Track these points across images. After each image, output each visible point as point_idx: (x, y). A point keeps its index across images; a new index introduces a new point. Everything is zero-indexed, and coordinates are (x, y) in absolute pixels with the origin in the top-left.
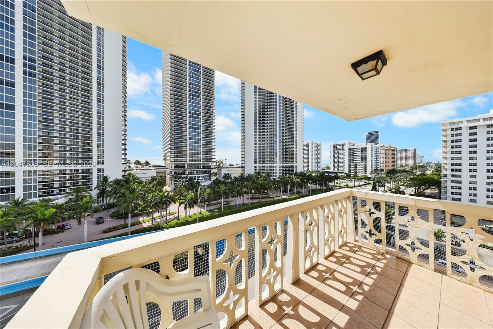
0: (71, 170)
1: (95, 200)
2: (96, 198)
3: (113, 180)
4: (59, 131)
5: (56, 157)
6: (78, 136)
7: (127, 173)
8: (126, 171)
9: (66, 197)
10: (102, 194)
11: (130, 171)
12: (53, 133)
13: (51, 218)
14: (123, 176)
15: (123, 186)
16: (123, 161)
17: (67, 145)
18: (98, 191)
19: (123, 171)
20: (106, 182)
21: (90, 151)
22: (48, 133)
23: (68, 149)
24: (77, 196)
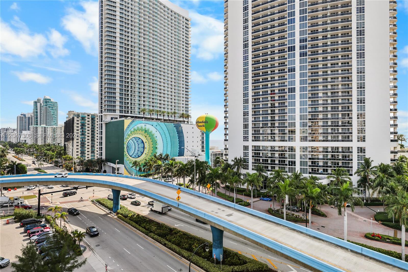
0: (332, 148)
1: (356, 188)
2: (356, 186)
3: (377, 165)
4: (323, 105)
5: (321, 134)
6: (338, 107)
7: (398, 156)
8: (396, 153)
9: (328, 178)
10: (364, 182)
11: (402, 154)
12: (318, 107)
13: (317, 198)
14: (392, 160)
15: (392, 176)
16: (392, 136)
17: (328, 119)
18: (359, 178)
19: (392, 152)
20: (368, 167)
21: (350, 124)
22: (315, 108)
23: (329, 123)
24: (337, 179)
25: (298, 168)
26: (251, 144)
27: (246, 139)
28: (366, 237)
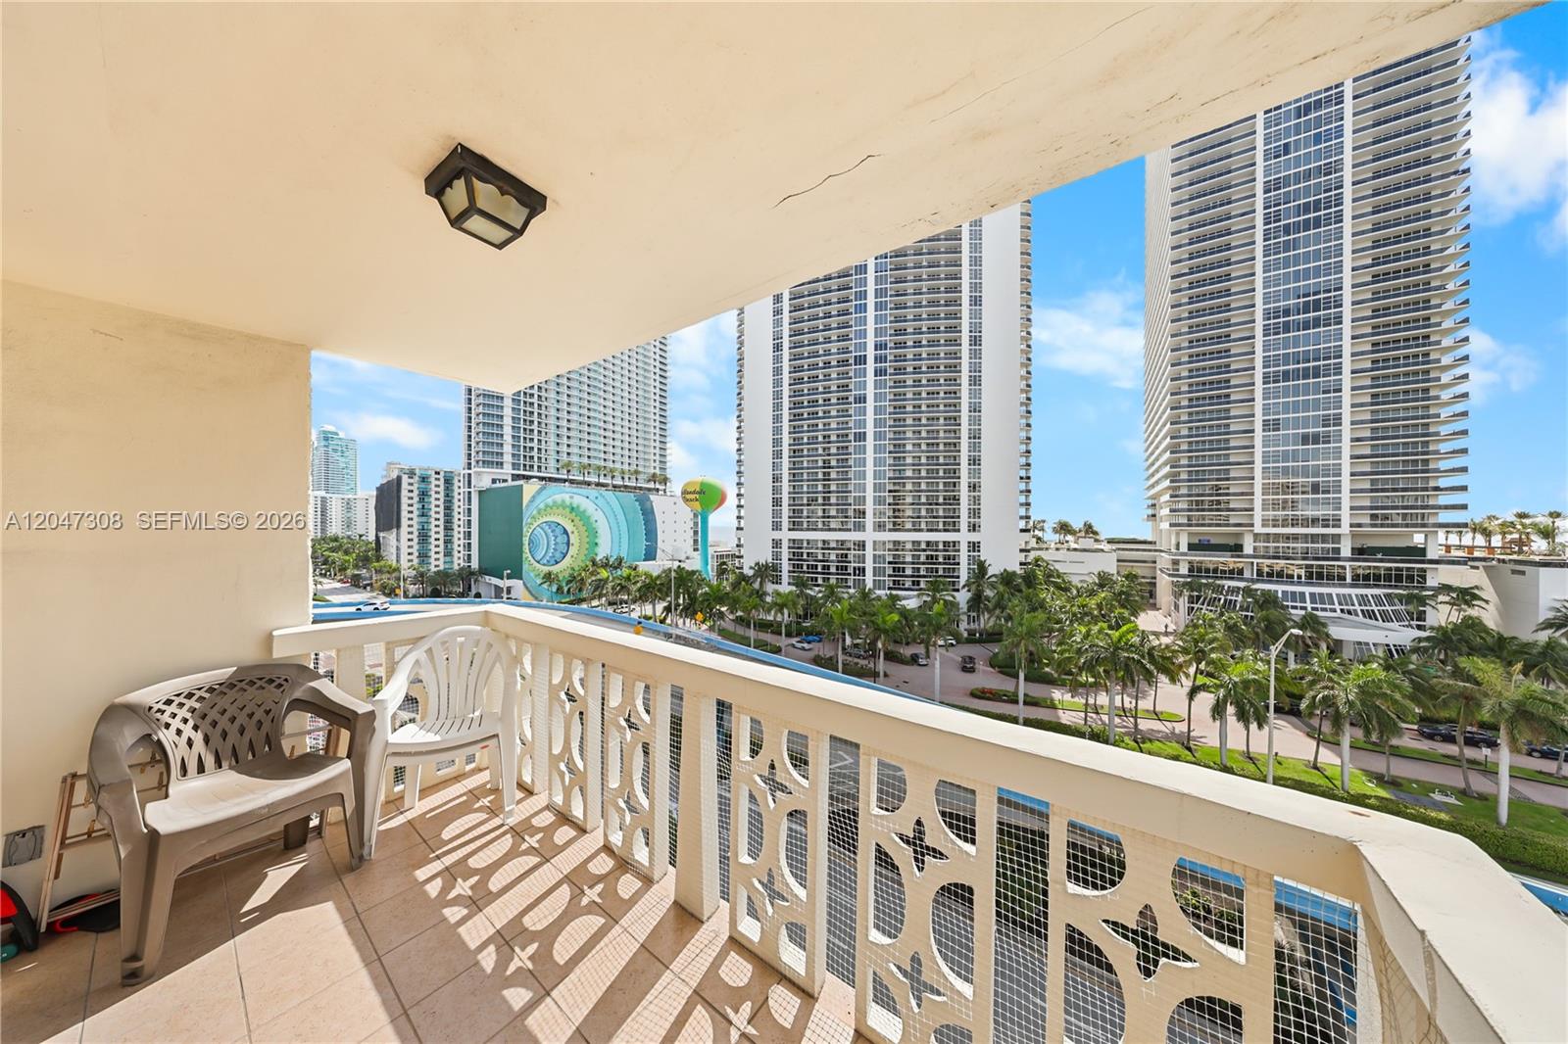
0: (928, 543)
1: (964, 613)
2: (965, 610)
3: (997, 572)
4: (913, 466)
5: (909, 517)
6: (938, 471)
7: (1032, 555)
8: (1028, 551)
9: (918, 596)
10: (976, 602)
11: (1038, 553)
12: (903, 470)
14: (1021, 564)
15: (1020, 591)
16: (1022, 524)
17: (922, 491)
18: (969, 595)
19: (1022, 551)
20: (983, 576)
21: (956, 499)
22: (900, 470)
24: (934, 597)
25: (869, 580)
26: (786, 535)
27: (777, 526)
28: (974, 695)
